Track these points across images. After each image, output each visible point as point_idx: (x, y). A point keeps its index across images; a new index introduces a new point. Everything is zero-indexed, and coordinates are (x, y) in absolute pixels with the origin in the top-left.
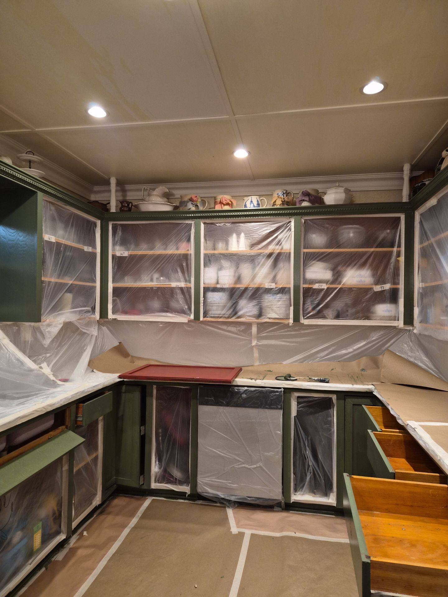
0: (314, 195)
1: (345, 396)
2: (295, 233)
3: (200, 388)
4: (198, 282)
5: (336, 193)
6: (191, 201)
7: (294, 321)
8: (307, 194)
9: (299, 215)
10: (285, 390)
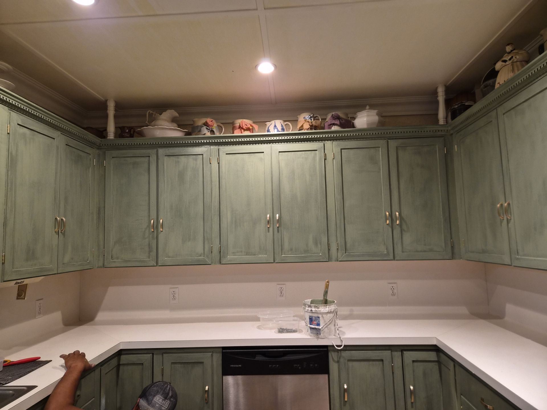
0: (344, 119)
1: (402, 351)
2: (326, 161)
3: (222, 352)
4: (216, 219)
5: (368, 116)
6: (206, 126)
7: (329, 260)
8: (337, 118)
9: (330, 140)
10: (329, 348)
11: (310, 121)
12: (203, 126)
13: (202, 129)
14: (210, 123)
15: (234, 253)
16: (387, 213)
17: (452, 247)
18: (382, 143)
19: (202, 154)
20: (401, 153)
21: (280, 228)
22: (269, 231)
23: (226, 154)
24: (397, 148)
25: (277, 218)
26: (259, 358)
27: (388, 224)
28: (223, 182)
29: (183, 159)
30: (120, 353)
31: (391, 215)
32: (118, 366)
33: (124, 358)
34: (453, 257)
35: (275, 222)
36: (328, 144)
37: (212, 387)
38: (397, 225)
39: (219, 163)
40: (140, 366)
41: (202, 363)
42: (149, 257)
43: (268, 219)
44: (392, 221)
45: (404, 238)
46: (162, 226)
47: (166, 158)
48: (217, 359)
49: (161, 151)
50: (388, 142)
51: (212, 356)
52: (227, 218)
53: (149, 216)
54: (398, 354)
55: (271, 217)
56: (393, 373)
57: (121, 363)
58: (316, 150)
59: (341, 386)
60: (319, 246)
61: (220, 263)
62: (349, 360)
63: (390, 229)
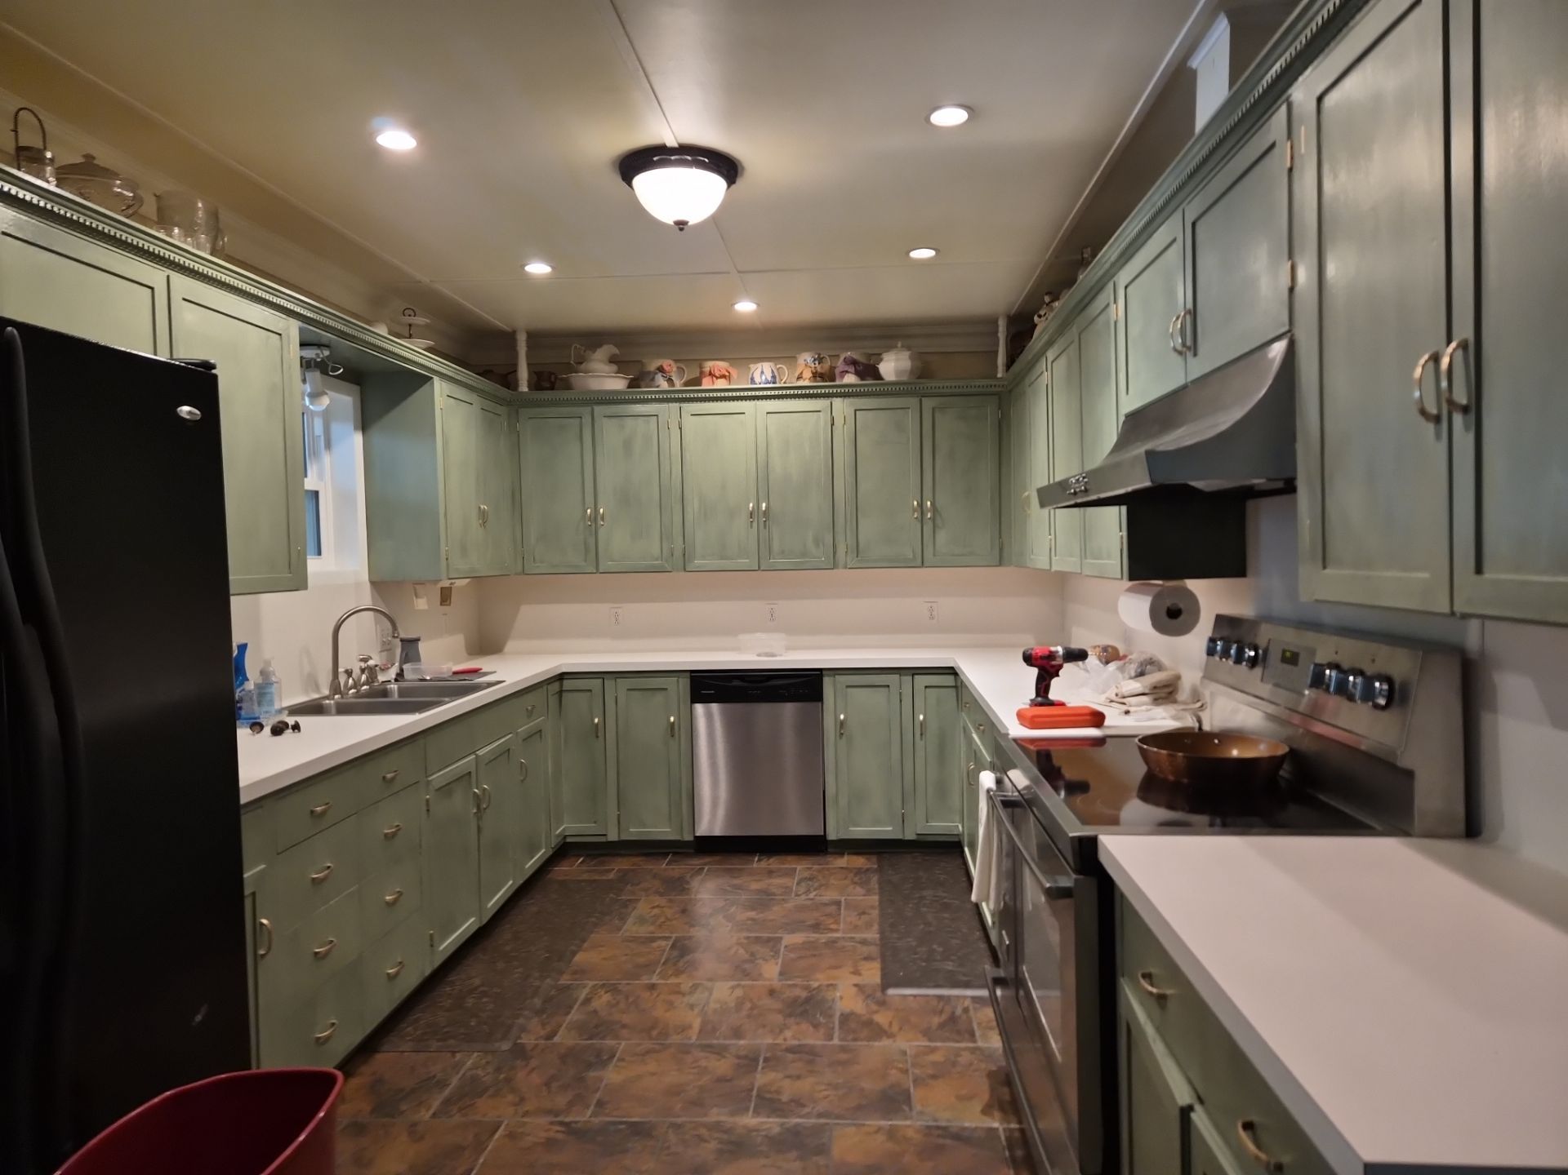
0: (863, 364)
1: (913, 675)
2: (834, 427)
3: (691, 676)
4: (677, 508)
5: (897, 360)
6: (660, 371)
7: (835, 566)
8: (854, 363)
9: (841, 397)
10: (824, 672)
11: (813, 365)
12: (656, 373)
13: (656, 376)
14: (666, 368)
15: (703, 557)
16: (915, 503)
17: (1001, 550)
18: (913, 402)
19: (657, 415)
20: (937, 415)
21: (767, 523)
22: (751, 527)
23: (692, 415)
24: (933, 409)
25: (764, 509)
26: (736, 683)
27: (916, 518)
28: (687, 455)
29: (629, 422)
30: (561, 677)
31: (921, 505)
32: (561, 692)
33: (568, 684)
34: (1000, 564)
35: (761, 514)
36: (837, 402)
37: (678, 718)
38: (930, 519)
39: (681, 428)
40: (589, 694)
41: (666, 689)
42: (586, 561)
43: (751, 509)
44: (922, 514)
45: (937, 536)
46: (603, 519)
47: (605, 420)
48: (685, 684)
49: (598, 409)
50: (921, 400)
51: (678, 681)
52: (693, 506)
53: (584, 503)
54: (907, 679)
55: (756, 508)
56: (901, 701)
57: (564, 689)
58: (819, 411)
59: (836, 717)
60: (821, 545)
61: (685, 570)
62: (848, 687)
63: (919, 526)
